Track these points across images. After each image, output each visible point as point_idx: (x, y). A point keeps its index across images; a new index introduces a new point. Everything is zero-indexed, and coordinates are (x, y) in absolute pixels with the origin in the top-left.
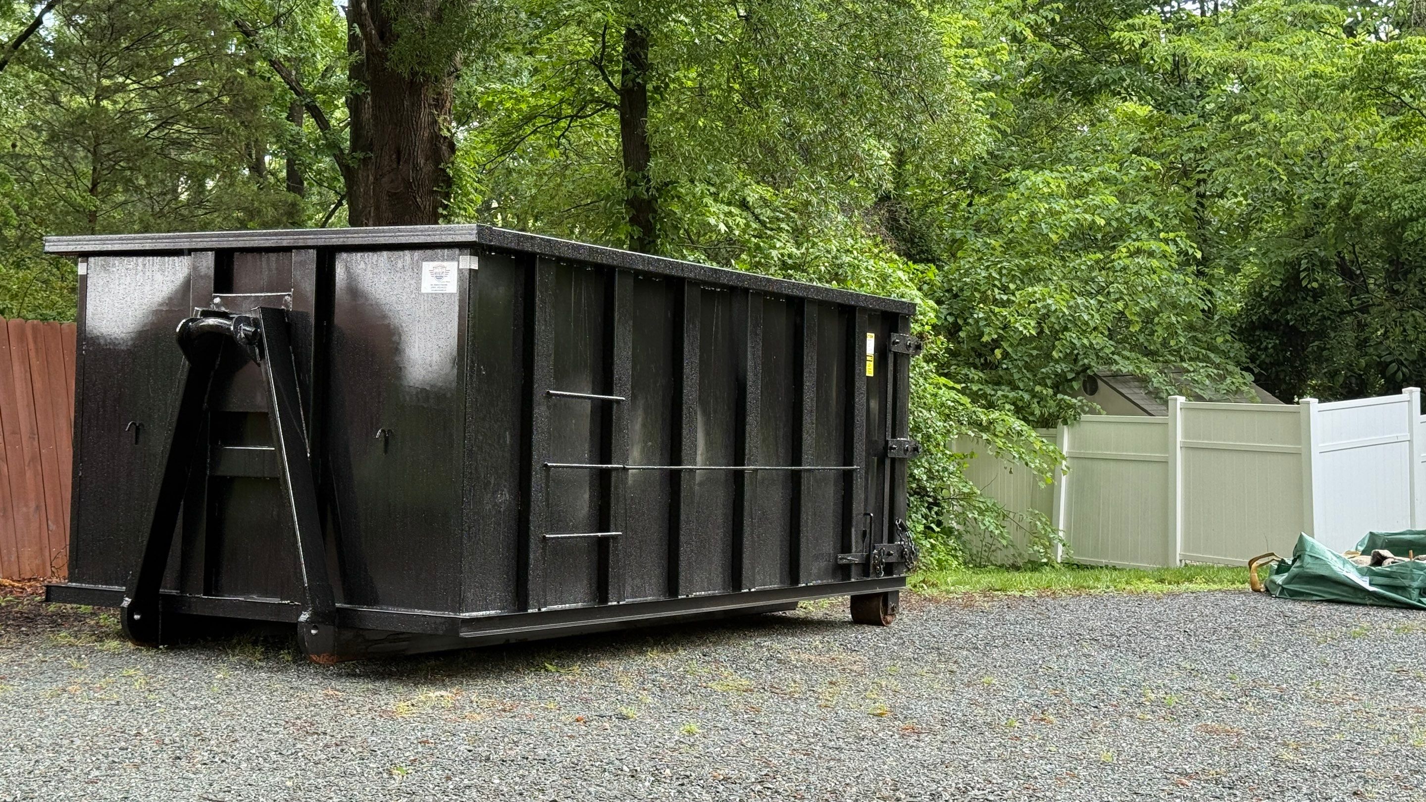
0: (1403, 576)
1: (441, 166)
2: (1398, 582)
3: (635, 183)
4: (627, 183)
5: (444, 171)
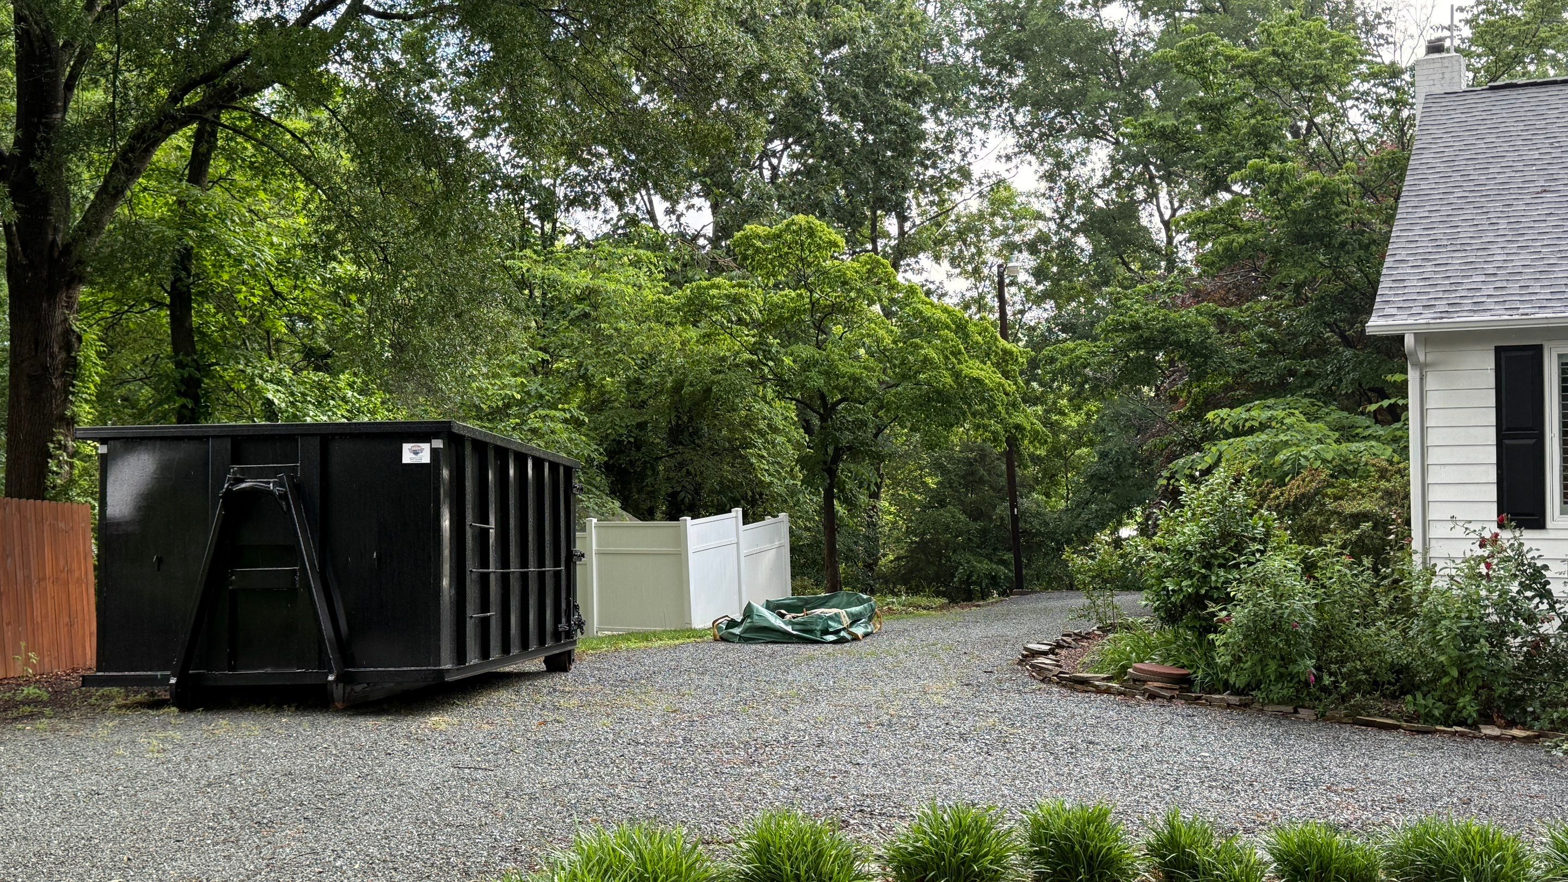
1: (73, 354)
3: (187, 365)
4: (179, 365)
5: (75, 358)
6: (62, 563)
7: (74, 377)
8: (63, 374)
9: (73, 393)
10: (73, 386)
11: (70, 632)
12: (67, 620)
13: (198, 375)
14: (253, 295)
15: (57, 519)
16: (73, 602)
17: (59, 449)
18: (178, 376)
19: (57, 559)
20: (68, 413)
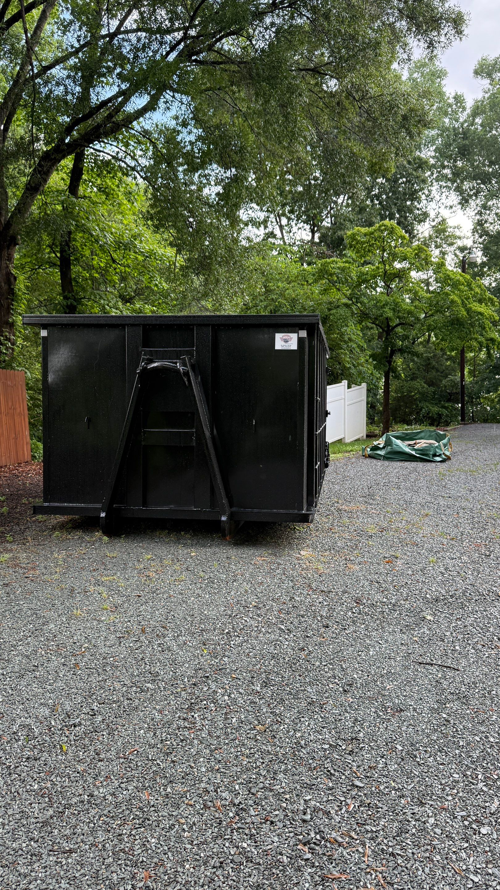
0: (427, 450)
1: (12, 287)
2: (425, 453)
3: (69, 298)
4: (65, 298)
5: (13, 289)
6: (10, 404)
7: (13, 300)
8: (7, 298)
9: (13, 309)
10: (13, 305)
11: (16, 442)
12: (14, 436)
13: (75, 304)
14: (101, 261)
15: (6, 380)
16: (17, 425)
17: (6, 340)
18: (65, 303)
19: (7, 402)
20: (10, 320)
